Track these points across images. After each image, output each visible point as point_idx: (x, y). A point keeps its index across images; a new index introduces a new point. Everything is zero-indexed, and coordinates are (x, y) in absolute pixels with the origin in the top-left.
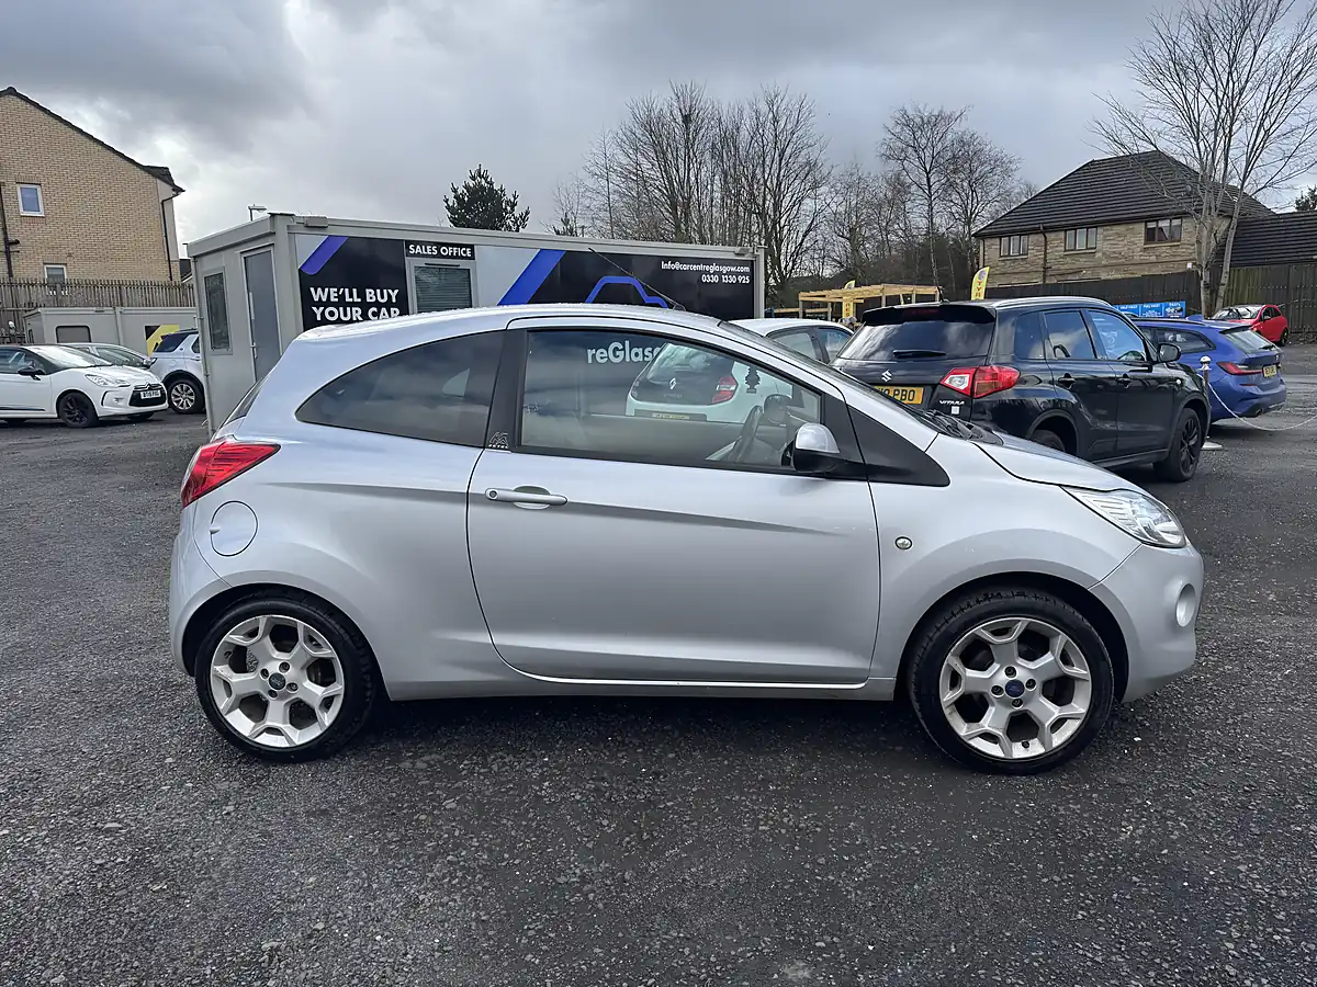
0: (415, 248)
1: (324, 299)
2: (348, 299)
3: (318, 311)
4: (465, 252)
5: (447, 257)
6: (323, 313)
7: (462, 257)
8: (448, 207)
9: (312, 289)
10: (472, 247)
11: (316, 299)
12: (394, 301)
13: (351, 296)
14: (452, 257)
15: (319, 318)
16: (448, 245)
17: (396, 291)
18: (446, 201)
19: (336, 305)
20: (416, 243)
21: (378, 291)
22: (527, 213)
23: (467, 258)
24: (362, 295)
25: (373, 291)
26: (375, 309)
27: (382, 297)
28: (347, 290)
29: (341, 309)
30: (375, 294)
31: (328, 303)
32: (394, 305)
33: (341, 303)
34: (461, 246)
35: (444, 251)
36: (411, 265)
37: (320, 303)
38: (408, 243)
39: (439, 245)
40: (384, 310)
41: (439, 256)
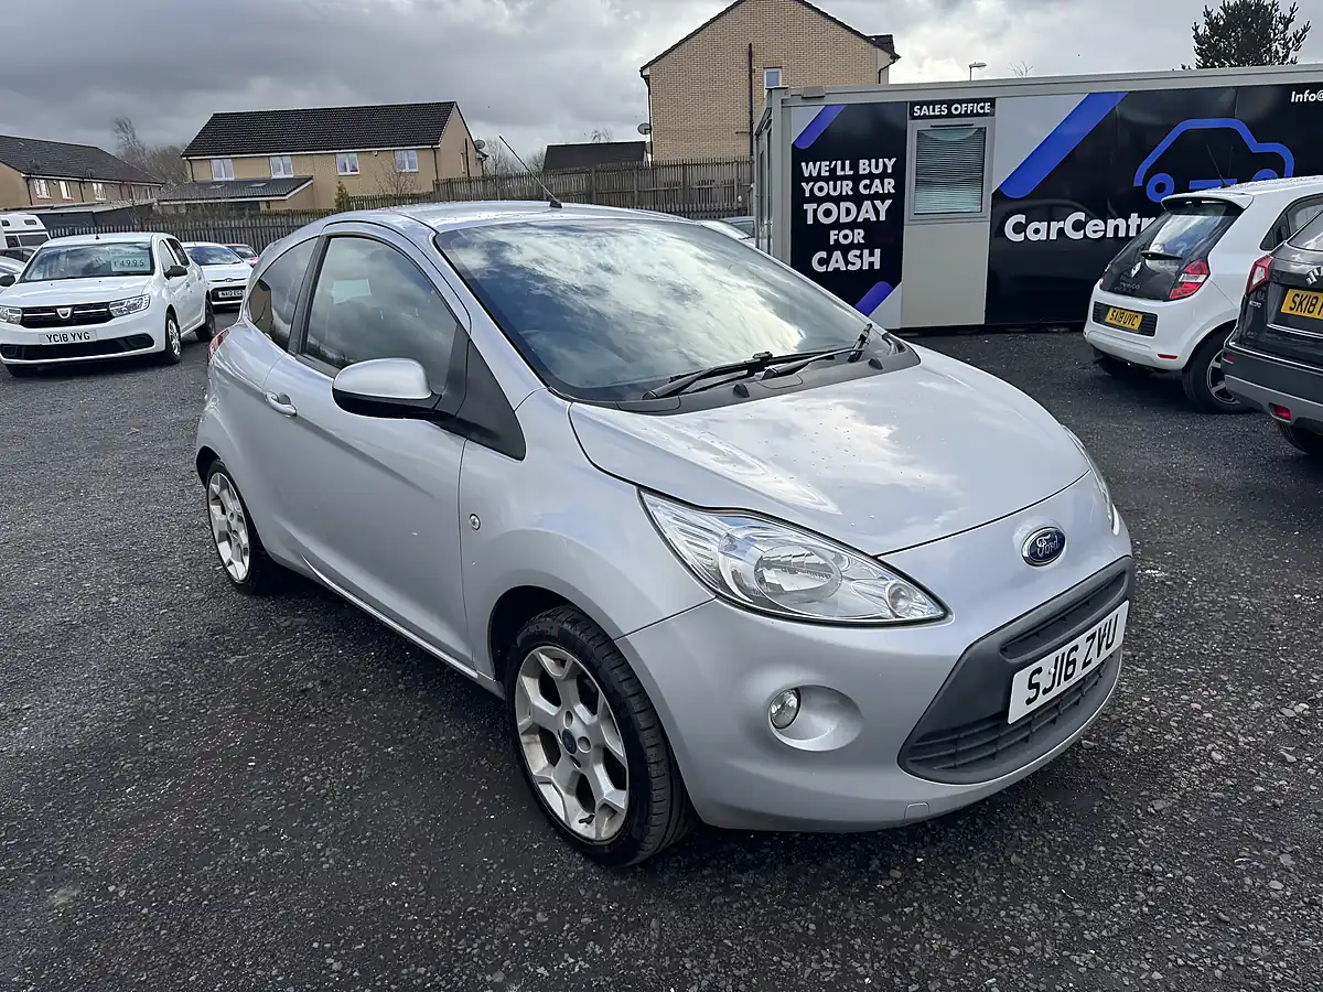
0: (921, 109)
1: (815, 174)
2: (839, 173)
3: (807, 187)
4: (982, 108)
5: (960, 115)
6: (812, 190)
7: (978, 114)
8: (1197, 37)
9: (803, 164)
10: (992, 101)
11: (807, 175)
12: (889, 171)
13: (843, 169)
14: (966, 115)
15: (808, 195)
16: (960, 102)
17: (894, 160)
18: (1196, 30)
19: (826, 179)
20: (921, 104)
21: (873, 161)
22: (1305, 30)
23: (985, 114)
24: (855, 167)
25: (867, 162)
26: (868, 182)
27: (877, 167)
28: (839, 162)
29: (831, 183)
30: (870, 165)
31: (819, 178)
32: (889, 176)
33: (833, 176)
34: (978, 101)
35: (956, 109)
36: (913, 127)
37: (810, 179)
38: (913, 104)
39: (950, 103)
40: (877, 182)
41: (950, 115)
